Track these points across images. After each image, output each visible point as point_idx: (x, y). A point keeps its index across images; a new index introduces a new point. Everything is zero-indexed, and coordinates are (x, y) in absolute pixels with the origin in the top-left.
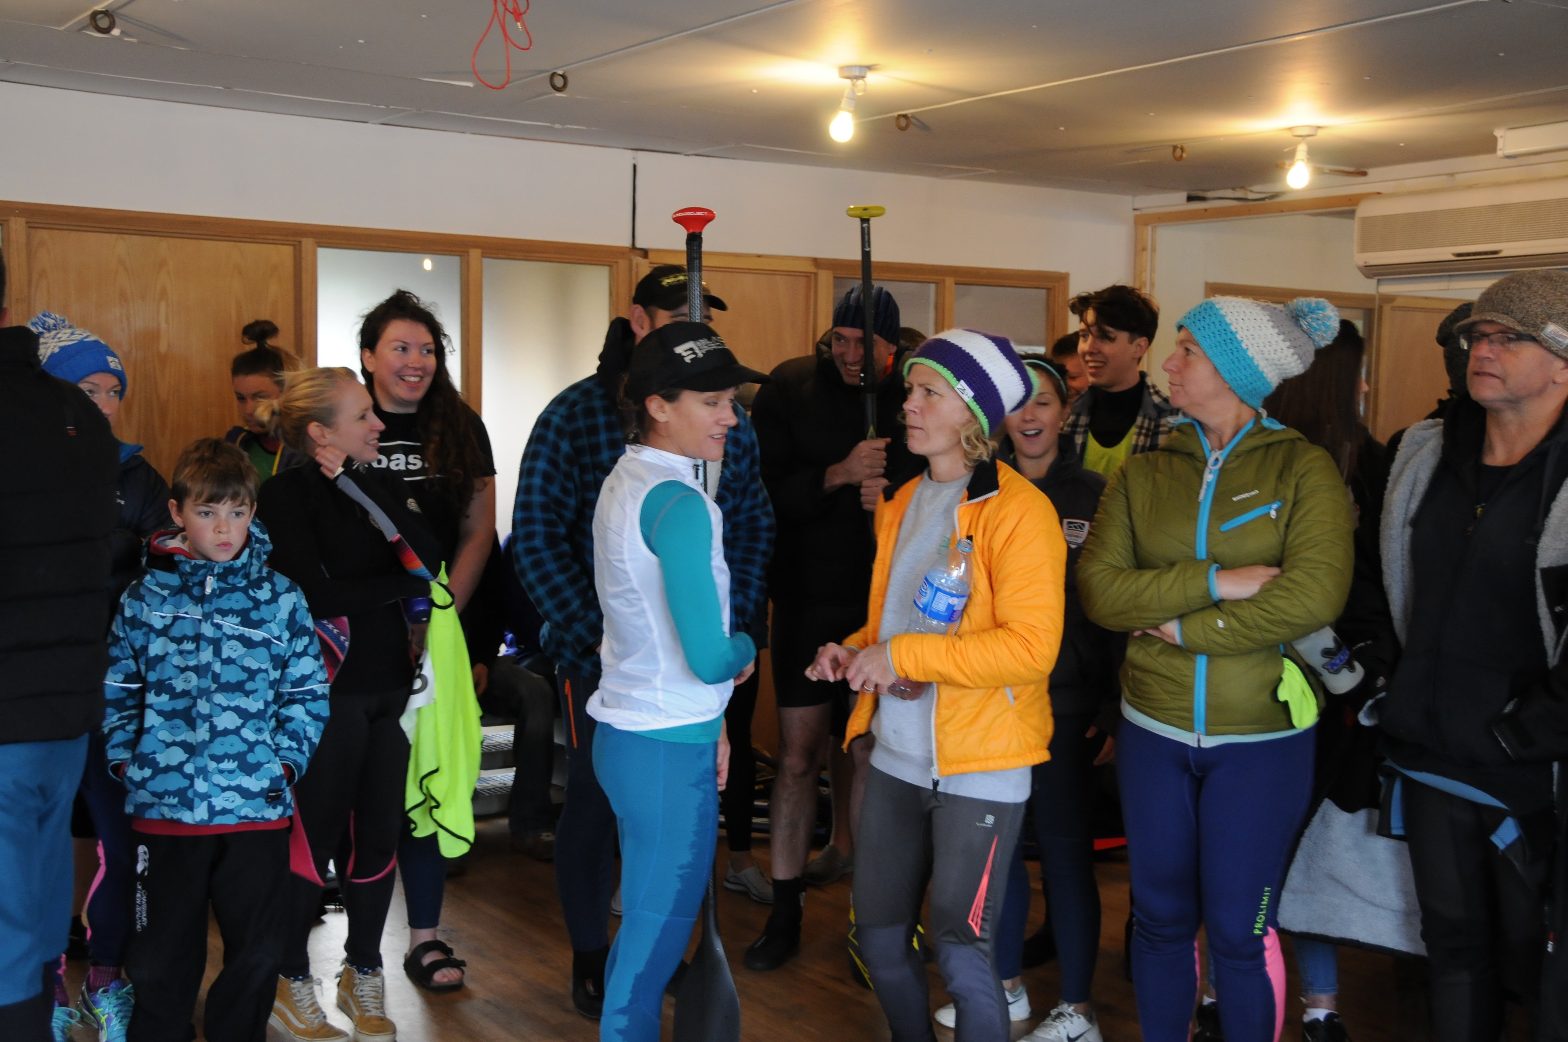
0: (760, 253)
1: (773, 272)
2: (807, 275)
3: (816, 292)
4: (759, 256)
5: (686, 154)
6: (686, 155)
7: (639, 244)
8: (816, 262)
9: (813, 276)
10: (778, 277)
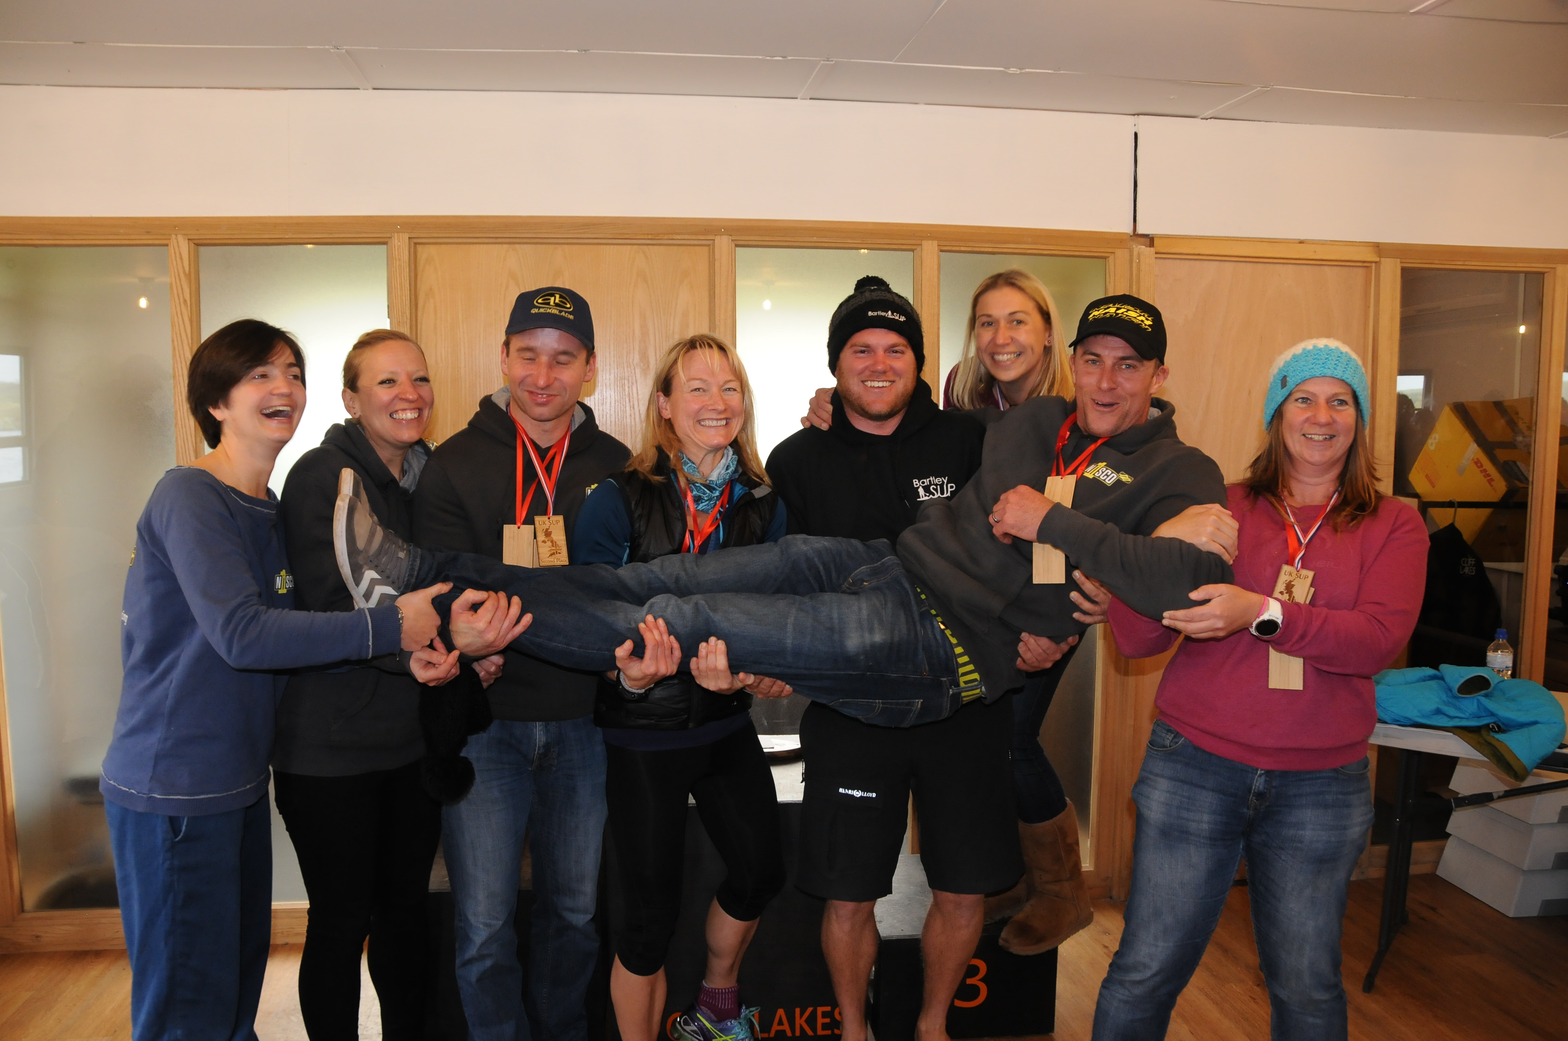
0: (1302, 238)
1: (1321, 263)
2: (1365, 265)
3: (1378, 285)
4: (1301, 242)
5: (1201, 117)
6: (1202, 119)
7: (1141, 230)
8: (1378, 248)
9: (1374, 265)
10: (1326, 267)
